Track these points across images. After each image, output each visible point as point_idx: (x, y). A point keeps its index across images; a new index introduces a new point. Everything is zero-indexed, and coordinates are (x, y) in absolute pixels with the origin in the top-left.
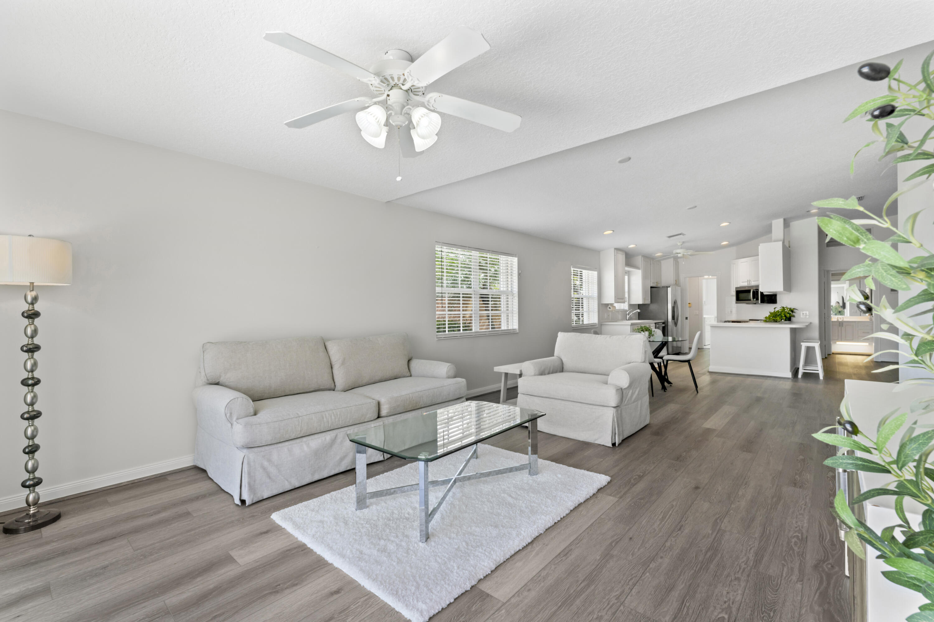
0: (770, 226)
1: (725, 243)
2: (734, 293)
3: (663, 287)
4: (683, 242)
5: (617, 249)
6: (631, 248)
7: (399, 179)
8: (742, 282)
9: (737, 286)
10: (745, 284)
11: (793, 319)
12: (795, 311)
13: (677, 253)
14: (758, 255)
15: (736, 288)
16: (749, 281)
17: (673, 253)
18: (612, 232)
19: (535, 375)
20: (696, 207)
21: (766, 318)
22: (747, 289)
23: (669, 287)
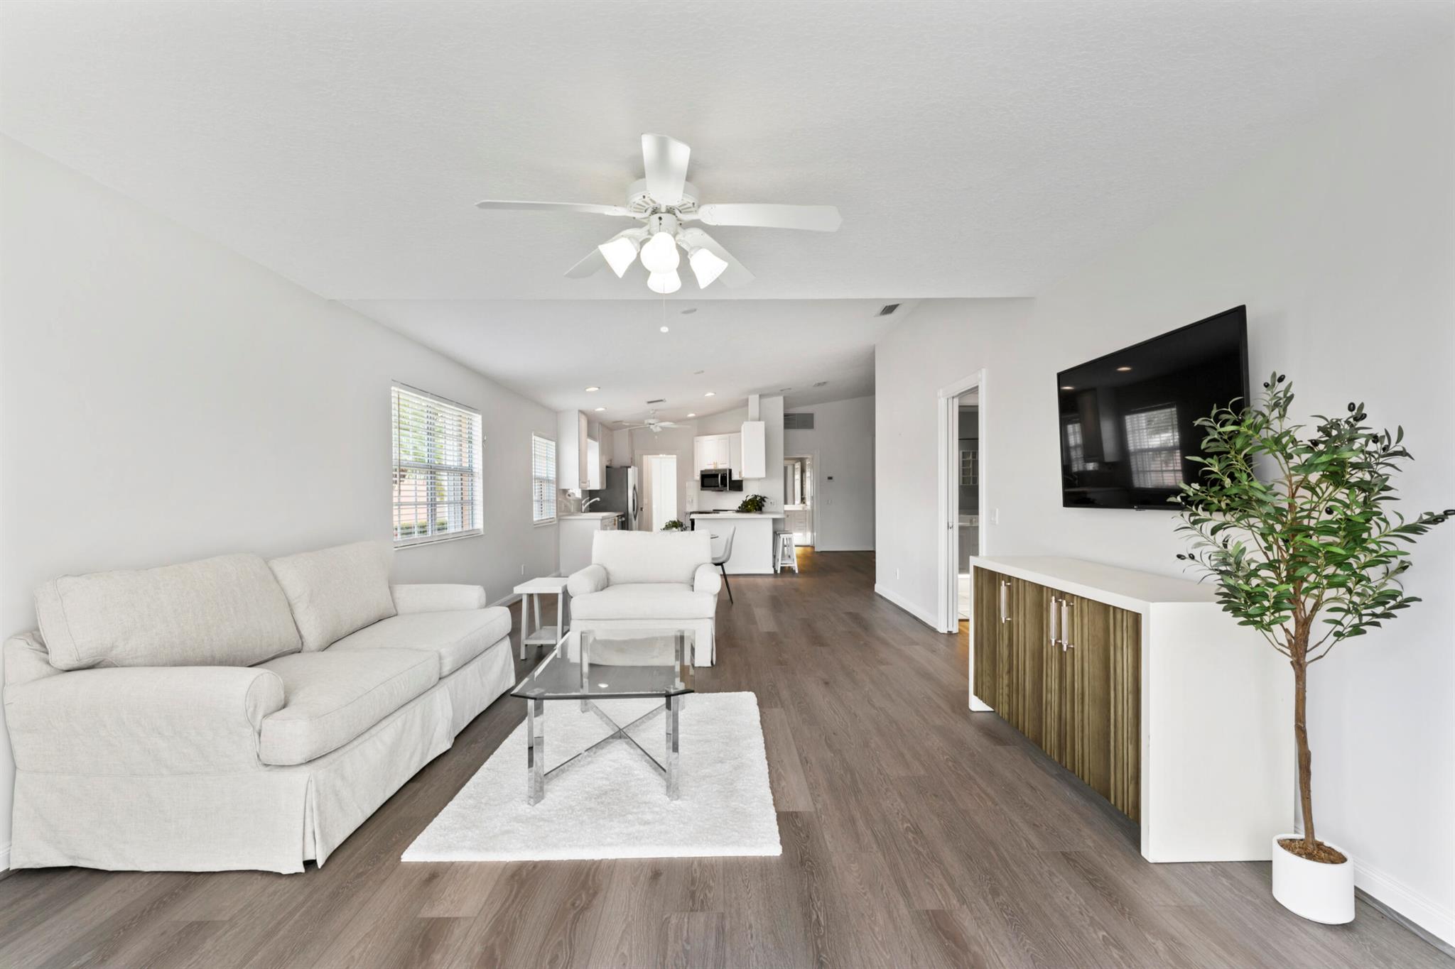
0: (747, 400)
1: (691, 415)
2: (698, 477)
3: (622, 467)
4: (656, 410)
5: (581, 412)
6: (597, 412)
7: (664, 329)
8: (708, 465)
9: (703, 469)
10: (711, 467)
11: (763, 508)
12: (765, 499)
13: (650, 424)
14: (740, 432)
15: (702, 471)
16: (716, 464)
17: (644, 423)
18: (597, 389)
19: (591, 592)
20: (703, 372)
21: (739, 507)
22: (713, 472)
23: (630, 467)
